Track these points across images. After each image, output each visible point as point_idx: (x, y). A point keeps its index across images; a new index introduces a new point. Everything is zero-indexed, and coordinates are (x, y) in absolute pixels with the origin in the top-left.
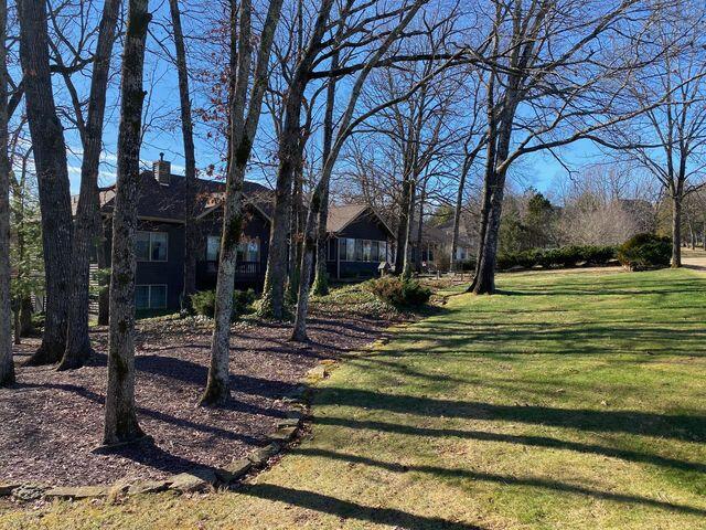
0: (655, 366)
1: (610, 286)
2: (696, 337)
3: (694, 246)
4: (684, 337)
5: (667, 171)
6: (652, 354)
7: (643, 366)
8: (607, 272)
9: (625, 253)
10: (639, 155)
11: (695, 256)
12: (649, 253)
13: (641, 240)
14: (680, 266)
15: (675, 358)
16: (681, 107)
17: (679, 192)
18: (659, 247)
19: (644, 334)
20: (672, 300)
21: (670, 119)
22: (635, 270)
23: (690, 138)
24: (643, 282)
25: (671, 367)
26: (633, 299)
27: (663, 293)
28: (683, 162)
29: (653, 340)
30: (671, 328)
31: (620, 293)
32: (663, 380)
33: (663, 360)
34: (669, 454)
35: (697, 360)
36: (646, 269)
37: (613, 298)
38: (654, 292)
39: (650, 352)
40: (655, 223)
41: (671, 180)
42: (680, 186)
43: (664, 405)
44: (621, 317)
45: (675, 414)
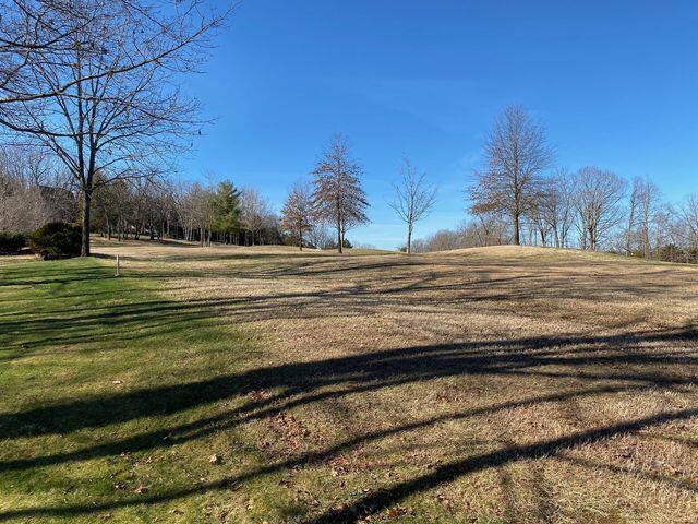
0: (26, 361)
1: (11, 276)
2: (79, 324)
3: (110, 237)
4: (69, 325)
5: (78, 163)
6: (28, 347)
7: (14, 362)
8: (15, 261)
9: (36, 240)
10: (51, 142)
11: (111, 245)
12: (60, 241)
13: (53, 228)
14: (89, 255)
15: (51, 348)
16: (91, 103)
17: (89, 185)
18: (70, 236)
19: (29, 326)
20: (70, 289)
21: (81, 113)
22: (45, 259)
23: (99, 135)
24: (49, 271)
25: (42, 359)
26: (33, 290)
27: (64, 282)
28: (93, 156)
29: (36, 331)
30: (58, 317)
31: (20, 284)
32: (29, 375)
33: (39, 352)
34: (11, 455)
35: (72, 347)
36: (57, 258)
37: (11, 290)
38: (56, 281)
39: (26, 346)
40: (75, 213)
41: (81, 171)
42: (90, 179)
43: (21, 402)
44: (12, 310)
45: (30, 409)
